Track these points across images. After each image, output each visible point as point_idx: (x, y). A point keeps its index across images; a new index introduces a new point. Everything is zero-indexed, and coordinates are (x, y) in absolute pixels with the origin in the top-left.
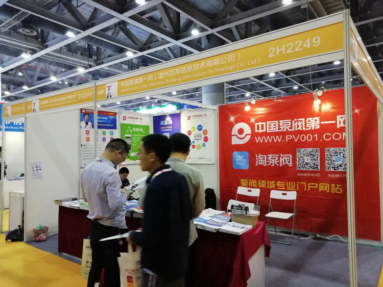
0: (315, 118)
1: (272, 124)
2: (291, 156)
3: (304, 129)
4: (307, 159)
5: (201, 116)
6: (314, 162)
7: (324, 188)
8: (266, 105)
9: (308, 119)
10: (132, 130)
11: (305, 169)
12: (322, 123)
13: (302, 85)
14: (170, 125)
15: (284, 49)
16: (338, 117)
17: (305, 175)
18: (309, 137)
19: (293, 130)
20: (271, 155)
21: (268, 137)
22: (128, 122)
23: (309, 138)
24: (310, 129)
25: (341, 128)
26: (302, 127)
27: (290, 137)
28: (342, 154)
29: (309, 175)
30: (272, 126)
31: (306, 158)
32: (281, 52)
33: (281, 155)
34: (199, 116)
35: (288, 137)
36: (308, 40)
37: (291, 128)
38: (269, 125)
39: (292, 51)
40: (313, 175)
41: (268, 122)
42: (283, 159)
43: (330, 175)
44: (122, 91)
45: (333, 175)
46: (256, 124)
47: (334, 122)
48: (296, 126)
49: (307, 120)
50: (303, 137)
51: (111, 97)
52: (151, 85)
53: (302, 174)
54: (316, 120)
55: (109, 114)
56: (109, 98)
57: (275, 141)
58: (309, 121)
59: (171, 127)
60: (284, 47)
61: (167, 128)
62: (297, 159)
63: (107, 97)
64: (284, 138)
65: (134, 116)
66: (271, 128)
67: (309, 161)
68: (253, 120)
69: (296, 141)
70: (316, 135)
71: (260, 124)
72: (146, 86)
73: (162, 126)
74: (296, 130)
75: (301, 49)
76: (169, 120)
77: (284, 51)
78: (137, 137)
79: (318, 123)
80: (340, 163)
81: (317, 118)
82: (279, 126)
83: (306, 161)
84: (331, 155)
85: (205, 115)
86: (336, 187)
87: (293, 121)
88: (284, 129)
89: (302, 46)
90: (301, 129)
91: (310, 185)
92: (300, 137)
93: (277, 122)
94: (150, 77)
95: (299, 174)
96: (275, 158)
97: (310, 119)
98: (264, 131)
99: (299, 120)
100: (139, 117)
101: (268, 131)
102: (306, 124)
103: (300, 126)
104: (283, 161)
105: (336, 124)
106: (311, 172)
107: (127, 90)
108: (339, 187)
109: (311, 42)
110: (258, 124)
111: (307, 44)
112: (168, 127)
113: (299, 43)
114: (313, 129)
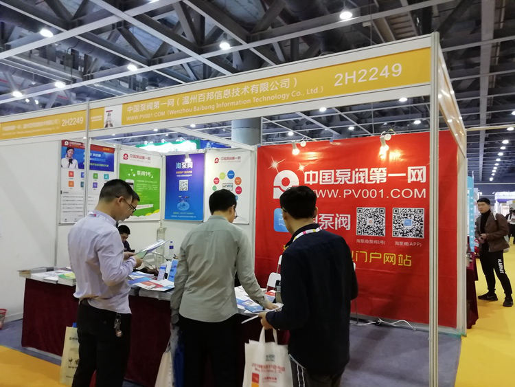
0: (380, 169)
1: (327, 174)
2: (349, 216)
3: (367, 182)
4: (370, 222)
5: (233, 158)
6: (379, 225)
7: (390, 259)
8: (319, 149)
9: (372, 169)
10: (136, 174)
11: (367, 235)
12: (390, 175)
13: (359, 125)
14: (190, 169)
15: (354, 77)
16: (409, 168)
17: (367, 241)
18: (373, 192)
19: (353, 182)
20: (323, 215)
21: (321, 191)
22: (130, 162)
23: (373, 195)
24: (374, 182)
25: (413, 182)
26: (364, 180)
27: (349, 192)
28: (413, 216)
29: (371, 241)
30: (326, 177)
31: (368, 220)
32: (350, 81)
33: (337, 215)
34: (231, 158)
35: (347, 192)
36: (386, 67)
37: (350, 180)
38: (323, 176)
39: (365, 80)
40: (376, 242)
41: (321, 171)
42: (339, 221)
43: (397, 243)
44: (128, 119)
45: (401, 243)
46: (306, 173)
47: (404, 175)
48: (357, 178)
49: (371, 171)
50: (365, 192)
51: (112, 126)
52: (172, 112)
53: (362, 241)
54: (382, 172)
55: (104, 149)
56: (109, 127)
57: (330, 197)
58: (374, 172)
59: (191, 172)
60: (355, 74)
61: (185, 172)
62: (358, 221)
63: (107, 126)
64: (341, 193)
65: (140, 155)
66: (324, 179)
67: (372, 224)
68: (301, 168)
69: (356, 197)
70: (382, 190)
71: (311, 173)
72: (163, 114)
73: (179, 170)
74: (357, 182)
75: (376, 79)
76: (188, 162)
77: (354, 80)
78: (141, 183)
79: (385, 175)
80: (410, 227)
81: (384, 169)
82: (335, 176)
83: (368, 224)
84: (399, 217)
85: (239, 158)
86: (404, 258)
87: (354, 172)
88: (341, 181)
89: (377, 75)
90: (363, 182)
91: (373, 255)
92: (361, 192)
93: (333, 171)
94: (171, 102)
95: (358, 241)
96: (329, 219)
97: (375, 169)
98: (316, 182)
99: (361, 170)
100: (146, 156)
101: (321, 183)
102: (369, 175)
103: (362, 178)
104: (340, 223)
105: (406, 178)
106: (374, 238)
107: (136, 117)
108: (408, 258)
109: (390, 70)
110: (308, 173)
111: (384, 72)
112: (187, 172)
113: (374, 71)
114: (378, 182)
